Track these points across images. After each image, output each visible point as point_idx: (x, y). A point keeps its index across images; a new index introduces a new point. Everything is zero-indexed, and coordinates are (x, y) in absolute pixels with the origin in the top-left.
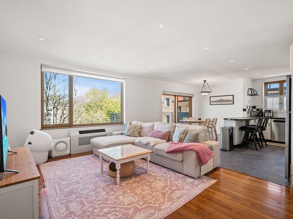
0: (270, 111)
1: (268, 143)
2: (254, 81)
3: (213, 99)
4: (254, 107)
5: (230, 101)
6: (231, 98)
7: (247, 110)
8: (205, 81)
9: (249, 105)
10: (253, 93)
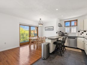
0: (66, 33)
1: (66, 48)
2: (61, 20)
3: (46, 28)
4: (61, 32)
5: (52, 29)
6: (52, 28)
7: (58, 33)
8: (40, 19)
9: (59, 30)
10: (60, 26)
